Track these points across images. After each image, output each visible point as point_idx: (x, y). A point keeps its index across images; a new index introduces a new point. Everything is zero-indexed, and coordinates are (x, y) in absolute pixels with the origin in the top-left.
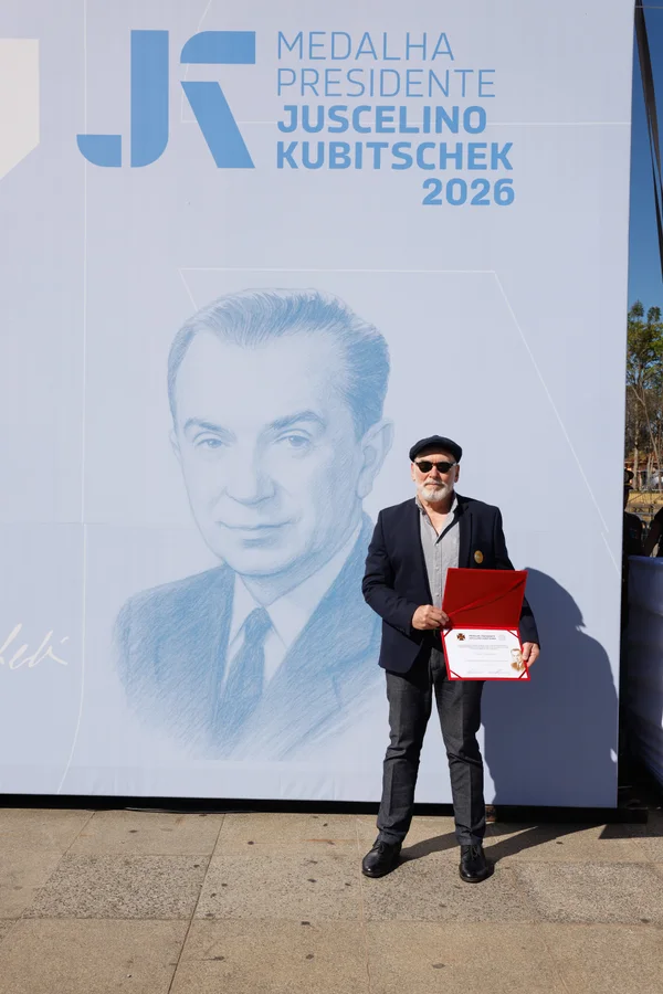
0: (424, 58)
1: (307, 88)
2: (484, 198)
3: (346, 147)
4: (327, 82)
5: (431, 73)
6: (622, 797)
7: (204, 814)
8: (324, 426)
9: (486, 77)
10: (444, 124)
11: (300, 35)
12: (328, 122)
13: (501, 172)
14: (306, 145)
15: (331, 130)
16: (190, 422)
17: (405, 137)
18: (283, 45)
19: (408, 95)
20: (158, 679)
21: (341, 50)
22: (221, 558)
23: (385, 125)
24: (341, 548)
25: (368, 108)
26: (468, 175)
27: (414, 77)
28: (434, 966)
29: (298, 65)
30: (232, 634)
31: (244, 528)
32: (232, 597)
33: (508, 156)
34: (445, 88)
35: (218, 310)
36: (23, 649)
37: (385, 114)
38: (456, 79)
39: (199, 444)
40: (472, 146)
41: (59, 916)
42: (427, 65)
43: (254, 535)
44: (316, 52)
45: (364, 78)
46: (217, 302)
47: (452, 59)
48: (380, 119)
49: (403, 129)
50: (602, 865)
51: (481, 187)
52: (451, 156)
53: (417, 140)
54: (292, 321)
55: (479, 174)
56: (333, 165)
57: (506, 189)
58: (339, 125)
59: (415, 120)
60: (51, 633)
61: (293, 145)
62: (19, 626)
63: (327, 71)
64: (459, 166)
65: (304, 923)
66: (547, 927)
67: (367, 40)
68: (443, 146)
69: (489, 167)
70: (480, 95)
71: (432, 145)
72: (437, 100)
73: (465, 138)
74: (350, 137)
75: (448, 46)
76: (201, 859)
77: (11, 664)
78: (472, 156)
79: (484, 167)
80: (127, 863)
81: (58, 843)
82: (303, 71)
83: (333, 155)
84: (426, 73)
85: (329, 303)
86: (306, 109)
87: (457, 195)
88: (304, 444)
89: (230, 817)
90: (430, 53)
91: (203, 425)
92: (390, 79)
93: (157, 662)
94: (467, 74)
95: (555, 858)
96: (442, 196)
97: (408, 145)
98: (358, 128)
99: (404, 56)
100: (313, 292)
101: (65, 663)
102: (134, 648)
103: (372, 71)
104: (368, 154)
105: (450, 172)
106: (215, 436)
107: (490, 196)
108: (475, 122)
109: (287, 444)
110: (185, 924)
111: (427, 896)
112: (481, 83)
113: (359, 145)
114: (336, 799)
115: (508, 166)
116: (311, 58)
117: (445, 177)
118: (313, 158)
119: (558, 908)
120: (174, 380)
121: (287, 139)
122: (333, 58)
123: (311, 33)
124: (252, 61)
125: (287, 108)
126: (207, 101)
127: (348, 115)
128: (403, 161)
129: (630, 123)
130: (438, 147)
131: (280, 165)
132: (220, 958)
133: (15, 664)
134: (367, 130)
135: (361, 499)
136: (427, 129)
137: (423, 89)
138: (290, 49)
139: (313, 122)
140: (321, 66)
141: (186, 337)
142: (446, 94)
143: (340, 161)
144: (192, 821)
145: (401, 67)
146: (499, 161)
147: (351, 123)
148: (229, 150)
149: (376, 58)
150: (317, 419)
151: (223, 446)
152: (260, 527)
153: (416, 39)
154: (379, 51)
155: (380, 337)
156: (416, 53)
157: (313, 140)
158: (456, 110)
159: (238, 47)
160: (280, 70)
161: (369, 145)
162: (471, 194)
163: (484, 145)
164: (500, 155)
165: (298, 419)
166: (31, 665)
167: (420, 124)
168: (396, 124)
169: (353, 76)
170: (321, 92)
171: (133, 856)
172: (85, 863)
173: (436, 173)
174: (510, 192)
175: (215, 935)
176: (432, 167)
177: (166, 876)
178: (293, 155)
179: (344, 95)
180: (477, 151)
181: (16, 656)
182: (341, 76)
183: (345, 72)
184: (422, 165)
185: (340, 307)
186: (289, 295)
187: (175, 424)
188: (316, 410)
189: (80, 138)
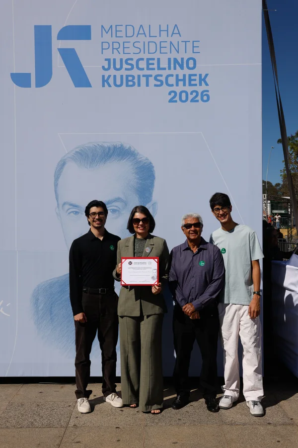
0: (168, 36)
1: (115, 51)
2: (196, 99)
3: (133, 77)
4: (124, 48)
5: (171, 42)
9: (196, 44)
10: (177, 66)
11: (111, 26)
12: (125, 66)
13: (204, 87)
14: (115, 77)
15: (126, 69)
16: (65, 204)
17: (160, 72)
18: (103, 30)
19: (161, 53)
20: (52, 322)
21: (130, 33)
23: (151, 66)
25: (142, 59)
26: (189, 89)
27: (163, 44)
28: (173, 443)
29: (110, 40)
33: (207, 80)
34: (177, 49)
35: (77, 152)
37: (150, 62)
38: (182, 45)
40: (190, 76)
41: (7, 427)
42: (169, 39)
44: (119, 34)
45: (141, 45)
46: (77, 148)
47: (180, 36)
48: (148, 64)
49: (159, 68)
51: (195, 94)
52: (181, 80)
53: (165, 73)
54: (110, 157)
55: (194, 88)
56: (127, 85)
57: (205, 95)
58: (129, 67)
59: (164, 64)
60: (2, 301)
61: (109, 76)
63: (124, 42)
64: (184, 85)
65: (117, 428)
66: (225, 427)
67: (141, 28)
68: (177, 76)
69: (198, 85)
71: (172, 75)
72: (174, 55)
73: (187, 72)
74: (135, 72)
75: (178, 30)
76: (72, 403)
78: (190, 80)
79: (196, 85)
80: (38, 405)
81: (6, 398)
82: (113, 42)
83: (127, 81)
84: (169, 43)
85: (127, 148)
86: (114, 60)
87: (184, 98)
88: (117, 213)
90: (170, 33)
91: (71, 205)
92: (152, 46)
93: (51, 314)
94: (187, 43)
96: (177, 98)
97: (161, 76)
98: (138, 68)
99: (158, 35)
100: (120, 143)
101: (9, 315)
102: (40, 308)
103: (144, 42)
104: (143, 80)
105: (181, 87)
106: (77, 210)
107: (199, 98)
108: (191, 65)
110: (63, 429)
112: (193, 47)
113: (139, 76)
115: (207, 84)
116: (116, 37)
117: (178, 89)
118: (118, 83)
119: (231, 419)
120: (57, 185)
121: (107, 74)
122: (126, 37)
123: (116, 26)
124: (90, 39)
125: (106, 60)
126: (70, 57)
127: (134, 62)
128: (159, 83)
129: (261, 64)
130: (175, 77)
131: (103, 86)
132: (79, 442)
134: (143, 69)
136: (169, 68)
137: (167, 50)
138: (107, 33)
139: (118, 66)
140: (121, 41)
141: (62, 165)
142: (178, 52)
143: (131, 83)
144: (68, 387)
145: (158, 40)
146: (203, 82)
147: (135, 66)
148: (80, 79)
149: (146, 36)
150: (122, 201)
151: (80, 214)
153: (164, 28)
154: (147, 34)
155: (151, 163)
156: (164, 34)
157: (118, 74)
158: (182, 59)
159: (83, 32)
160: (102, 42)
161: (144, 76)
162: (190, 97)
163: (196, 75)
164: (203, 80)
165: (115, 201)
167: (166, 66)
168: (155, 66)
169: (136, 45)
170: (121, 52)
171: (40, 402)
172: (19, 406)
173: (174, 88)
174: (208, 96)
175: (77, 433)
176: (172, 85)
177: (55, 410)
178: (109, 81)
179: (132, 53)
180: (193, 78)
182: (130, 45)
183: (132, 43)
184: (168, 85)
185: (132, 149)
186: (109, 145)
187: (58, 205)
188: (122, 196)
189: (12, 75)
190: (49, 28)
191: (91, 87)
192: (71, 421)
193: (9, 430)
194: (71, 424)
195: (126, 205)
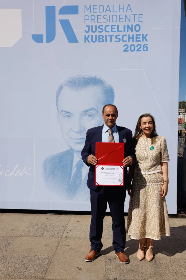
0: (124, 11)
1: (92, 21)
2: (140, 50)
3: (103, 37)
4: (98, 19)
5: (126, 15)
7: (66, 215)
9: (141, 16)
10: (129, 29)
11: (90, 6)
12: (98, 30)
13: (145, 42)
14: (92, 36)
15: (99, 32)
16: (62, 111)
17: (119, 33)
18: (86, 8)
19: (119, 22)
20: (54, 179)
21: (101, 10)
22: (71, 147)
23: (113, 30)
25: (109, 26)
26: (136, 43)
27: (121, 17)
29: (90, 14)
30: (73, 168)
31: (76, 139)
32: (73, 157)
33: (146, 38)
34: (129, 19)
35: (69, 81)
36: (19, 170)
37: (113, 27)
38: (132, 17)
39: (65, 117)
40: (137, 35)
41: (29, 236)
42: (125, 13)
43: (79, 141)
44: (95, 11)
45: (108, 17)
46: (69, 79)
47: (131, 11)
48: (112, 29)
49: (118, 31)
51: (139, 46)
52: (131, 38)
53: (122, 34)
54: (89, 84)
55: (139, 43)
56: (99, 41)
57: (146, 47)
58: (101, 30)
59: (121, 29)
60: (26, 167)
61: (89, 36)
62: (18, 165)
63: (98, 16)
64: (133, 41)
67: (108, 7)
68: (129, 35)
69: (141, 40)
70: (139, 21)
71: (126, 35)
72: (128, 23)
73: (135, 33)
74: (104, 33)
75: (130, 8)
76: (65, 225)
78: (137, 38)
79: (140, 41)
80: (46, 225)
81: (28, 221)
82: (91, 16)
83: (99, 39)
84: (124, 16)
85: (99, 79)
86: (92, 26)
87: (132, 49)
88: (92, 117)
89: (73, 216)
90: (125, 10)
91: (65, 112)
92: (115, 18)
93: (53, 175)
94: (135, 15)
96: (129, 49)
97: (119, 35)
98: (106, 31)
99: (118, 11)
100: (94, 76)
101: (30, 175)
102: (47, 171)
103: (110, 15)
104: (109, 38)
105: (131, 42)
106: (68, 115)
107: (142, 49)
108: (137, 29)
109: (87, 116)
110: (60, 238)
112: (139, 18)
113: (106, 36)
115: (146, 40)
116: (93, 12)
117: (129, 44)
118: (94, 40)
120: (58, 100)
121: (87, 35)
122: (99, 12)
123: (93, 6)
125: (87, 26)
126: (66, 25)
127: (103, 28)
128: (118, 40)
129: (180, 28)
130: (127, 36)
131: (85, 42)
132: (68, 245)
133: (16, 175)
134: (109, 32)
136: (124, 31)
137: (123, 20)
138: (88, 10)
139: (94, 30)
140: (96, 14)
141: (61, 88)
142: (130, 21)
143: (101, 40)
144: (63, 217)
145: (117, 14)
146: (144, 39)
147: (104, 30)
148: (72, 38)
149: (111, 12)
150: (95, 110)
151: (70, 117)
152: (81, 139)
153: (122, 6)
154: (112, 10)
155: (112, 88)
156: (121, 10)
157: (94, 34)
158: (132, 25)
159: (73, 10)
160: (85, 16)
161: (109, 36)
162: (137, 48)
163: (140, 35)
165: (90, 110)
166: (21, 175)
167: (123, 30)
168: (116, 30)
169: (105, 17)
170: (96, 22)
171: (47, 224)
172: (35, 225)
173: (127, 43)
175: (67, 241)
176: (126, 41)
177: (56, 228)
178: (89, 39)
179: (102, 22)
180: (138, 36)
181: (17, 173)
182: (101, 17)
183: (102, 16)
184: (123, 41)
185: (101, 80)
186: (88, 77)
187: (58, 111)
188: (95, 107)
189: (33, 35)
190: (54, 7)
191: (78, 42)
192: (64, 234)
193: (30, 238)
194: (64, 236)
195: (97, 112)
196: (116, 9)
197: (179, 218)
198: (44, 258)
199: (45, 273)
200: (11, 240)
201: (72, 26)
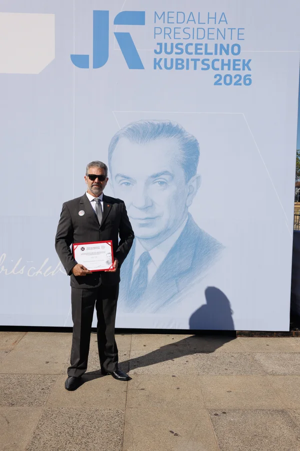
0: (215, 23)
1: (167, 36)
2: (240, 82)
3: (183, 61)
4: (175, 33)
5: (218, 29)
6: (291, 327)
7: (123, 335)
8: (173, 176)
9: (240, 31)
10: (223, 51)
11: (164, 13)
12: (175, 50)
13: (247, 72)
14: (166, 60)
15: (176, 53)
16: (118, 175)
17: (207, 57)
18: (156, 16)
19: (208, 39)
21: (181, 19)
23: (199, 51)
24: (179, 227)
25: (192, 44)
28: (228, 392)
29: (163, 26)
31: (140, 219)
32: (135, 248)
33: (250, 65)
34: (223, 35)
35: (129, 129)
36: (50, 268)
37: (199, 47)
38: (228, 32)
39: (121, 184)
40: (235, 61)
42: (217, 26)
43: (143, 222)
44: (171, 20)
45: (190, 31)
46: (129, 125)
47: (227, 24)
48: (196, 49)
49: (206, 53)
50: (286, 353)
51: (238, 78)
52: (226, 65)
53: (211, 58)
54: (159, 134)
55: (237, 72)
56: (177, 68)
57: (248, 79)
58: (179, 51)
59: (211, 49)
61: (161, 59)
62: (48, 259)
63: (175, 28)
64: (229, 69)
65: (173, 376)
66: (269, 377)
67: (191, 15)
68: (223, 60)
69: (242, 69)
70: (238, 39)
71: (218, 60)
72: (221, 41)
73: (232, 57)
74: (184, 56)
75: (225, 18)
76: (127, 352)
77: (45, 274)
78: (235, 65)
79: (239, 69)
82: (165, 28)
83: (177, 64)
84: (216, 30)
85: (175, 126)
86: (166, 44)
87: (228, 81)
88: (165, 184)
89: (134, 336)
90: (218, 20)
91: (123, 176)
92: (201, 32)
94: (233, 30)
95: (268, 351)
96: (222, 81)
97: (208, 60)
98: (187, 52)
99: (206, 22)
100: (169, 121)
103: (194, 28)
104: (192, 64)
105: (226, 71)
106: (128, 181)
107: (242, 82)
108: (236, 51)
109: (157, 184)
111: (219, 366)
112: (238, 34)
113: (188, 60)
114: (177, 328)
115: (249, 69)
116: (168, 23)
117: (223, 74)
118: (169, 65)
119: (271, 370)
120: (111, 158)
121: (158, 57)
122: (177, 23)
123: (168, 12)
124: (144, 24)
125: (158, 44)
126: (125, 41)
127: (183, 47)
128: (206, 67)
130: (220, 61)
131: (155, 68)
132: (143, 389)
133: (46, 275)
134: (191, 54)
135: (188, 207)
136: (216, 54)
137: (215, 36)
138: (160, 19)
139: (169, 50)
140: (172, 26)
141: (116, 140)
142: (224, 39)
143: (180, 66)
144: (119, 337)
145: (206, 27)
146: (246, 67)
148: (134, 62)
149: (195, 23)
150: (170, 174)
151: (131, 185)
152: (146, 219)
153: (212, 15)
154: (197, 21)
155: (196, 140)
156: (212, 21)
157: (169, 57)
158: (228, 45)
159: (137, 18)
160: (155, 28)
161: (192, 60)
162: (234, 81)
163: (239, 60)
165: (162, 174)
166: (53, 274)
167: (213, 51)
168: (203, 51)
169: (186, 30)
170: (172, 37)
173: (220, 72)
174: (250, 80)
175: (139, 380)
176: (218, 69)
178: (160, 64)
179: (182, 38)
180: (237, 63)
181: (46, 271)
182: (181, 31)
183: (182, 29)
184: (214, 68)
185: (179, 128)
186: (159, 123)
187: (111, 176)
188: (169, 170)
189: (72, 56)
190: (108, 12)
191: (144, 69)
192: (131, 369)
194: (132, 372)
196: (204, 19)
197: (293, 337)
198: (112, 415)
199: (122, 444)
200: (49, 381)
201: (134, 43)
